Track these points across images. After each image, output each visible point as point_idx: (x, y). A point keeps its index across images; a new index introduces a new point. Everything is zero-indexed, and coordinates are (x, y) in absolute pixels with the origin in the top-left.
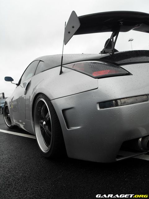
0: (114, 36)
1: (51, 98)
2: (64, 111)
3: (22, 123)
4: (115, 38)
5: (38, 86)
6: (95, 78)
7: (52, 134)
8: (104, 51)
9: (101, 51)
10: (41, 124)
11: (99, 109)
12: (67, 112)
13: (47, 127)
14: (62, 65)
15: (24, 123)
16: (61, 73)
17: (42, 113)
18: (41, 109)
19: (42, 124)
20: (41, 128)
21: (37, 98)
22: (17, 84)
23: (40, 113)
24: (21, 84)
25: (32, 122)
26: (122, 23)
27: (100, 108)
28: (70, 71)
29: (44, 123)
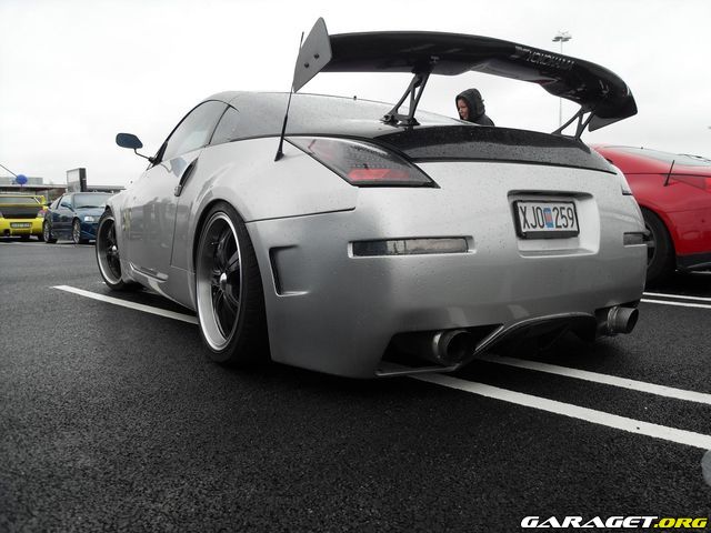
0: (416, 86)
1: (247, 218)
2: (274, 251)
3: (153, 274)
4: (417, 90)
5: (217, 180)
6: (354, 184)
7: (239, 304)
8: (393, 117)
9: (386, 114)
10: (215, 281)
11: (351, 255)
12: (281, 255)
13: (229, 287)
14: (283, 136)
15: (165, 276)
16: (280, 156)
17: (220, 252)
18: (218, 241)
19: (218, 281)
20: (215, 289)
21: (211, 213)
22: (150, 159)
23: (216, 251)
24: (166, 161)
25: (190, 274)
26: (436, 58)
27: (355, 253)
28: (299, 155)
29: (224, 277)
